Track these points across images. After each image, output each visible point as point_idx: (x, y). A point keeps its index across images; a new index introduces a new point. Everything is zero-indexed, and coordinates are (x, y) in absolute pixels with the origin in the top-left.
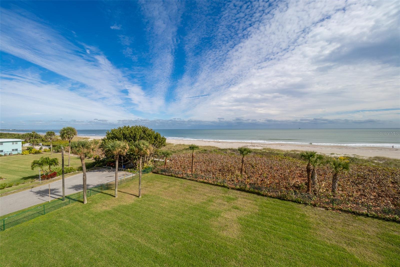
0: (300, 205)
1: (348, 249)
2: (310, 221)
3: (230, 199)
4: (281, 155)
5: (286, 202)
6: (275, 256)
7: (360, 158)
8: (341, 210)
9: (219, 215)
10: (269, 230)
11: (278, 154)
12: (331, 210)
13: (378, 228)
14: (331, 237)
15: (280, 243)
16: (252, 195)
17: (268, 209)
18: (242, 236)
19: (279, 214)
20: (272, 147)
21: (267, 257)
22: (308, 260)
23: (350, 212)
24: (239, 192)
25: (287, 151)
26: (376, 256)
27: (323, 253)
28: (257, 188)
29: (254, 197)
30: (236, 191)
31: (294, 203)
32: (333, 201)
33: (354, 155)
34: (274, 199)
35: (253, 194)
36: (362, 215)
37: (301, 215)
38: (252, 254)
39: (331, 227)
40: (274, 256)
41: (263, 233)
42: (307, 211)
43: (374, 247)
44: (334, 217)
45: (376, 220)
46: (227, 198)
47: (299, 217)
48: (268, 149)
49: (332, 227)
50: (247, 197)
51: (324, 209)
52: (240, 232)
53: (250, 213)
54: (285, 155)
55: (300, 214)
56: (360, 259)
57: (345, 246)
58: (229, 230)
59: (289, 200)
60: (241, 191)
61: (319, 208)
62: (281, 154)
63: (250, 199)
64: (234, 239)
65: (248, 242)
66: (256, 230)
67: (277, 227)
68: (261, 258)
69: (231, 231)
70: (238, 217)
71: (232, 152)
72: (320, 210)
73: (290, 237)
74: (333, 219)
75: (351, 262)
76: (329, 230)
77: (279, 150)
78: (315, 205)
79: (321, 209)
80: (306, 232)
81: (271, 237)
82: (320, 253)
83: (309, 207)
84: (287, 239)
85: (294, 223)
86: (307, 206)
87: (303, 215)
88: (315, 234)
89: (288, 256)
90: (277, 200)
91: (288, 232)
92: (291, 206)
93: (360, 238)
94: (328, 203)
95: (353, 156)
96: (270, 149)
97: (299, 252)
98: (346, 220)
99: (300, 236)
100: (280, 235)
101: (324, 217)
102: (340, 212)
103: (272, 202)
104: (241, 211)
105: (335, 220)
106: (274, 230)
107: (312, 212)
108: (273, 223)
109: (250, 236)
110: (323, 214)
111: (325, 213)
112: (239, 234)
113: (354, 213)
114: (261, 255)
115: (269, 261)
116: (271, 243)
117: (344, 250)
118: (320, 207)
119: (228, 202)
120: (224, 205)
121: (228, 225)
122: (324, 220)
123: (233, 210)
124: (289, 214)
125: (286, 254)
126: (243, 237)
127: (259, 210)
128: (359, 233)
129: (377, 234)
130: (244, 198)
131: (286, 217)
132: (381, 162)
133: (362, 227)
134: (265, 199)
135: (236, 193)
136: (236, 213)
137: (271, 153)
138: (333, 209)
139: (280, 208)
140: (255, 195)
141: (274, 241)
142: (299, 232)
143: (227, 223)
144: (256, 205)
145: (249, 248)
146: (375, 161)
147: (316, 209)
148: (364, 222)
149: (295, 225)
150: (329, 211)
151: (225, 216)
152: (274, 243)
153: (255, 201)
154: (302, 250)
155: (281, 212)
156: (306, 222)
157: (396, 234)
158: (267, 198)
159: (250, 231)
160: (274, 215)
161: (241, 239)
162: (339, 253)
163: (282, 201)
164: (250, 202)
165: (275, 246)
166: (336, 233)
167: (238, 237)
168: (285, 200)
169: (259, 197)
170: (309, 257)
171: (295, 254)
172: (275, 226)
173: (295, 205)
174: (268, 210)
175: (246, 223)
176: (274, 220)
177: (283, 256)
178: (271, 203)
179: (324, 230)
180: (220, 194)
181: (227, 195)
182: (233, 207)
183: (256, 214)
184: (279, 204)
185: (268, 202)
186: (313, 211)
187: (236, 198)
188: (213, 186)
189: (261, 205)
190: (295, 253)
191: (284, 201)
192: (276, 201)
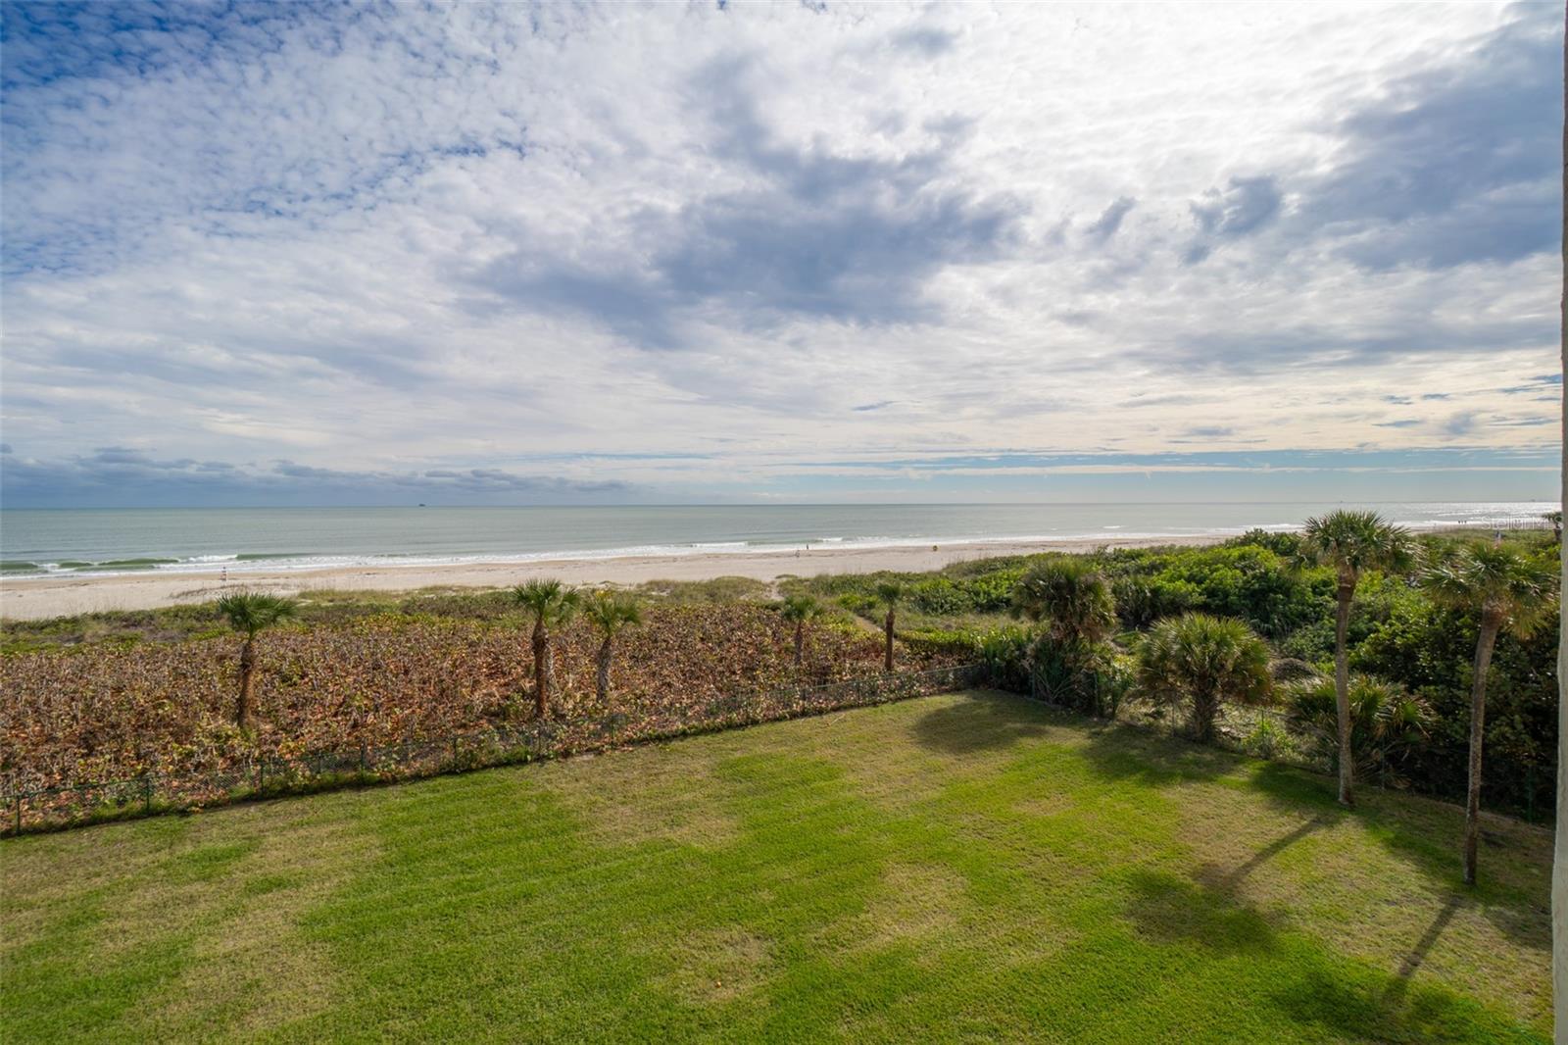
0: (526, 770)
1: (674, 836)
2: (569, 805)
3: (214, 858)
4: (392, 612)
5: (475, 776)
6: (512, 972)
7: (621, 590)
8: (630, 742)
9: (177, 963)
10: (454, 899)
11: (376, 610)
12: (608, 753)
13: (709, 756)
14: (632, 826)
15: (512, 919)
16: (331, 799)
17: (420, 827)
18: (355, 981)
19: (468, 827)
20: (341, 584)
21: (486, 992)
22: (606, 920)
23: (651, 740)
24: (252, 809)
25: (408, 594)
26: (724, 823)
27: (631, 878)
28: (346, 764)
29: (342, 805)
30: (237, 813)
31: (503, 771)
32: (610, 723)
33: (604, 582)
34: (431, 783)
35: (332, 796)
36: (675, 736)
37: (537, 799)
38: (430, 1019)
39: (624, 800)
40: (509, 976)
41: (437, 921)
42: (549, 781)
43: (716, 805)
44: (622, 769)
45: (701, 739)
46: (192, 860)
47: (533, 809)
48: (322, 594)
49: (625, 797)
50: (311, 816)
51: (591, 757)
52: (336, 976)
53: (348, 877)
54: (406, 610)
55: (534, 799)
56: (703, 847)
57: (667, 833)
58: (277, 994)
59: (485, 767)
60: (267, 799)
61: (578, 759)
62: (390, 607)
63: (327, 821)
64: (323, 1017)
65: (390, 988)
66: (405, 927)
67: (480, 873)
68: (469, 1009)
69: (289, 994)
70: (298, 919)
71: (125, 632)
72: (584, 761)
73: (534, 884)
74: (620, 775)
75: (692, 864)
76: (621, 809)
77: (372, 594)
78: (566, 754)
79: (585, 758)
80: (569, 843)
81: (473, 920)
82: (626, 883)
83: (552, 765)
84: (528, 897)
85: (529, 835)
86: (546, 766)
87: (546, 798)
88: (594, 837)
89: (551, 946)
90: (441, 780)
91: (520, 871)
92: (499, 782)
93: (687, 797)
94: (598, 735)
95: (604, 585)
96: (333, 592)
97: (575, 913)
98: (651, 765)
99: (558, 864)
100: (500, 896)
101: (598, 779)
102: (631, 749)
103: (428, 795)
104: (298, 886)
105: (626, 775)
106: (473, 890)
107: (565, 776)
108: (459, 869)
109: (388, 964)
110: (594, 771)
111: (599, 765)
112: (336, 985)
113: (658, 738)
114: (463, 1003)
115: (500, 1002)
116: (482, 937)
117: (669, 844)
118: (580, 753)
119: (207, 879)
120: (192, 900)
121: (258, 981)
122: (602, 788)
123: (253, 902)
124: (502, 812)
125: (542, 942)
126: (359, 982)
127: (385, 847)
128: (682, 786)
129: (712, 770)
130: (293, 827)
131: (495, 825)
132: (664, 594)
133: (683, 767)
134: (393, 796)
135: (242, 820)
136: (278, 907)
137: (345, 609)
138: (614, 746)
139: (466, 803)
140: (346, 796)
141: (488, 928)
142: (550, 854)
143: (249, 974)
144: (366, 831)
145: (405, 1009)
146: (653, 593)
147: (573, 763)
148: (683, 753)
149: (532, 837)
150: (605, 755)
151: (221, 949)
152: (490, 932)
153: (352, 817)
154: (579, 904)
155: (474, 818)
156: (558, 815)
157: (738, 755)
158: (399, 788)
159: (381, 946)
160: (453, 838)
161: (353, 998)
162: (663, 857)
163: (463, 779)
164: (333, 833)
165: (497, 939)
166: (639, 809)
167: (337, 998)
168: (470, 770)
169: (366, 795)
170: (604, 909)
171: (566, 927)
172: (469, 877)
173: (508, 775)
174: (422, 833)
175: (349, 924)
176: (459, 856)
177: (535, 955)
178: (423, 803)
179: (610, 815)
180: (142, 860)
181: (189, 849)
182: (251, 890)
183: (377, 867)
184: (454, 791)
185: (409, 801)
186: (566, 772)
187: (253, 843)
188: (69, 836)
189: (387, 826)
190: (565, 921)
191: (470, 776)
192: (440, 788)
